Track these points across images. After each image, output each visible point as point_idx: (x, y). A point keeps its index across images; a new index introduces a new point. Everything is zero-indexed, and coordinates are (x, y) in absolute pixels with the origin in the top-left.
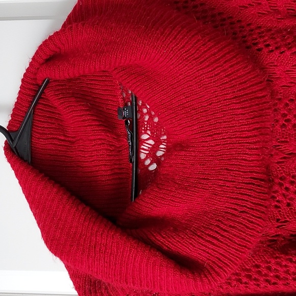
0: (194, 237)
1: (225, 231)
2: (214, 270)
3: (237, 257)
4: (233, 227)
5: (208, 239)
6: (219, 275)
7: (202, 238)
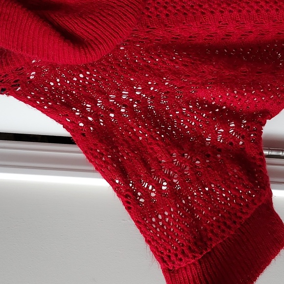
0: (80, 19)
1: (104, 17)
2: (91, 46)
3: (110, 39)
4: (111, 15)
5: (90, 20)
6: (94, 50)
7: (86, 20)
